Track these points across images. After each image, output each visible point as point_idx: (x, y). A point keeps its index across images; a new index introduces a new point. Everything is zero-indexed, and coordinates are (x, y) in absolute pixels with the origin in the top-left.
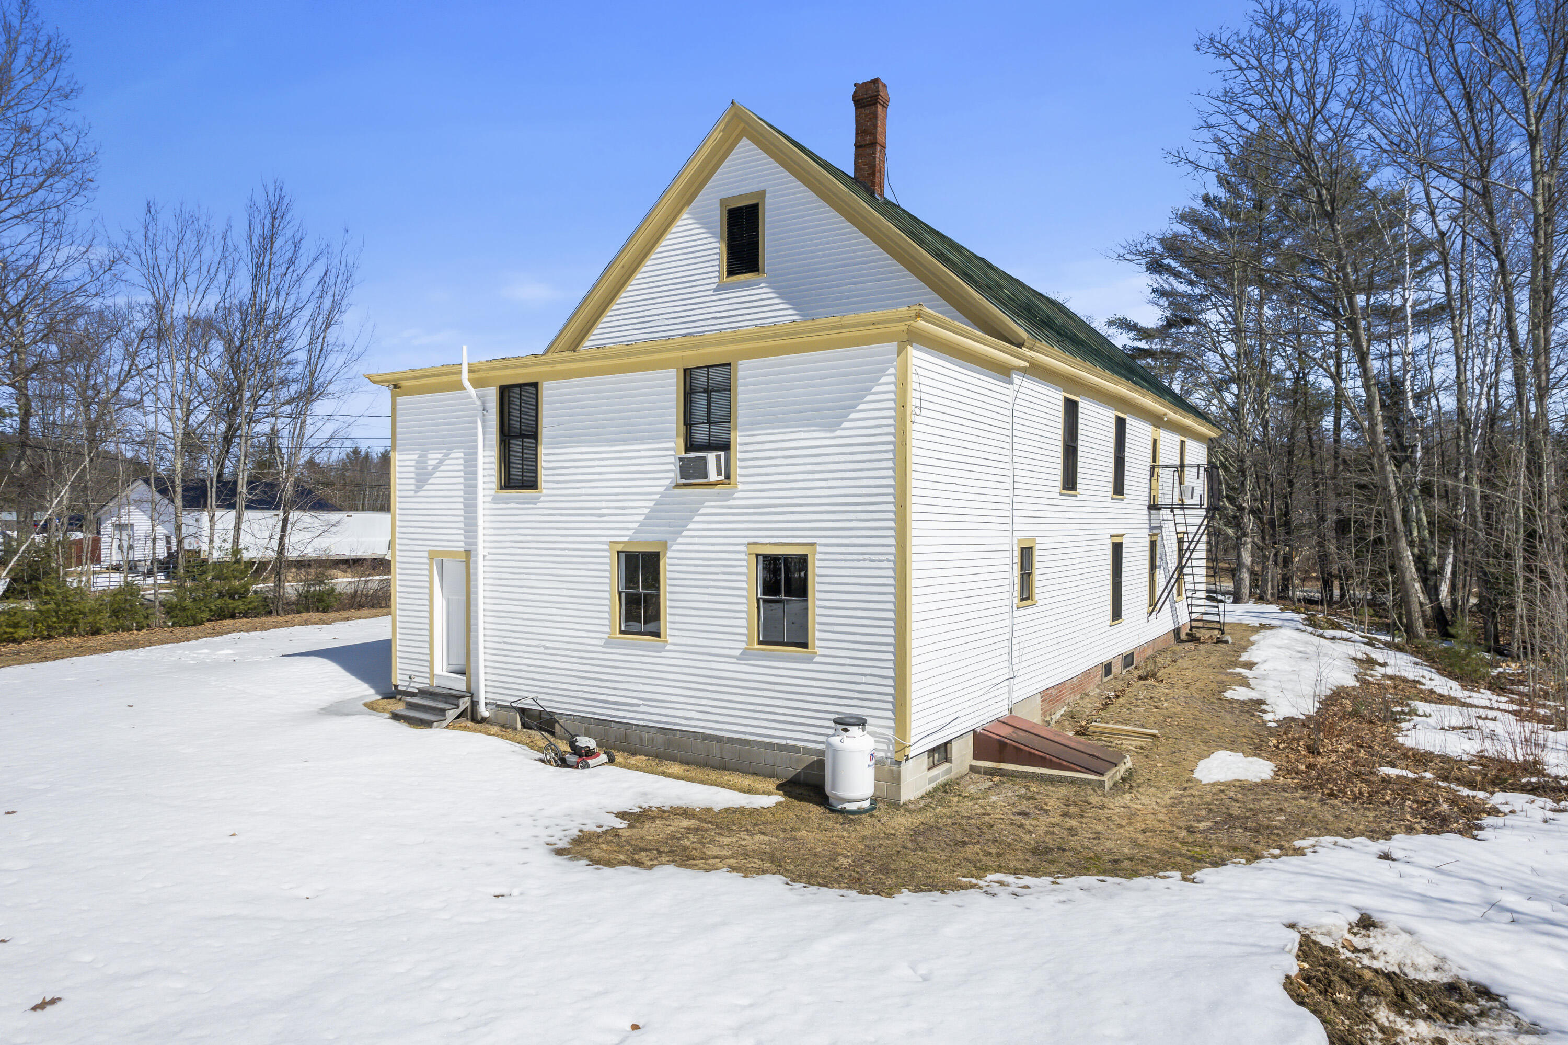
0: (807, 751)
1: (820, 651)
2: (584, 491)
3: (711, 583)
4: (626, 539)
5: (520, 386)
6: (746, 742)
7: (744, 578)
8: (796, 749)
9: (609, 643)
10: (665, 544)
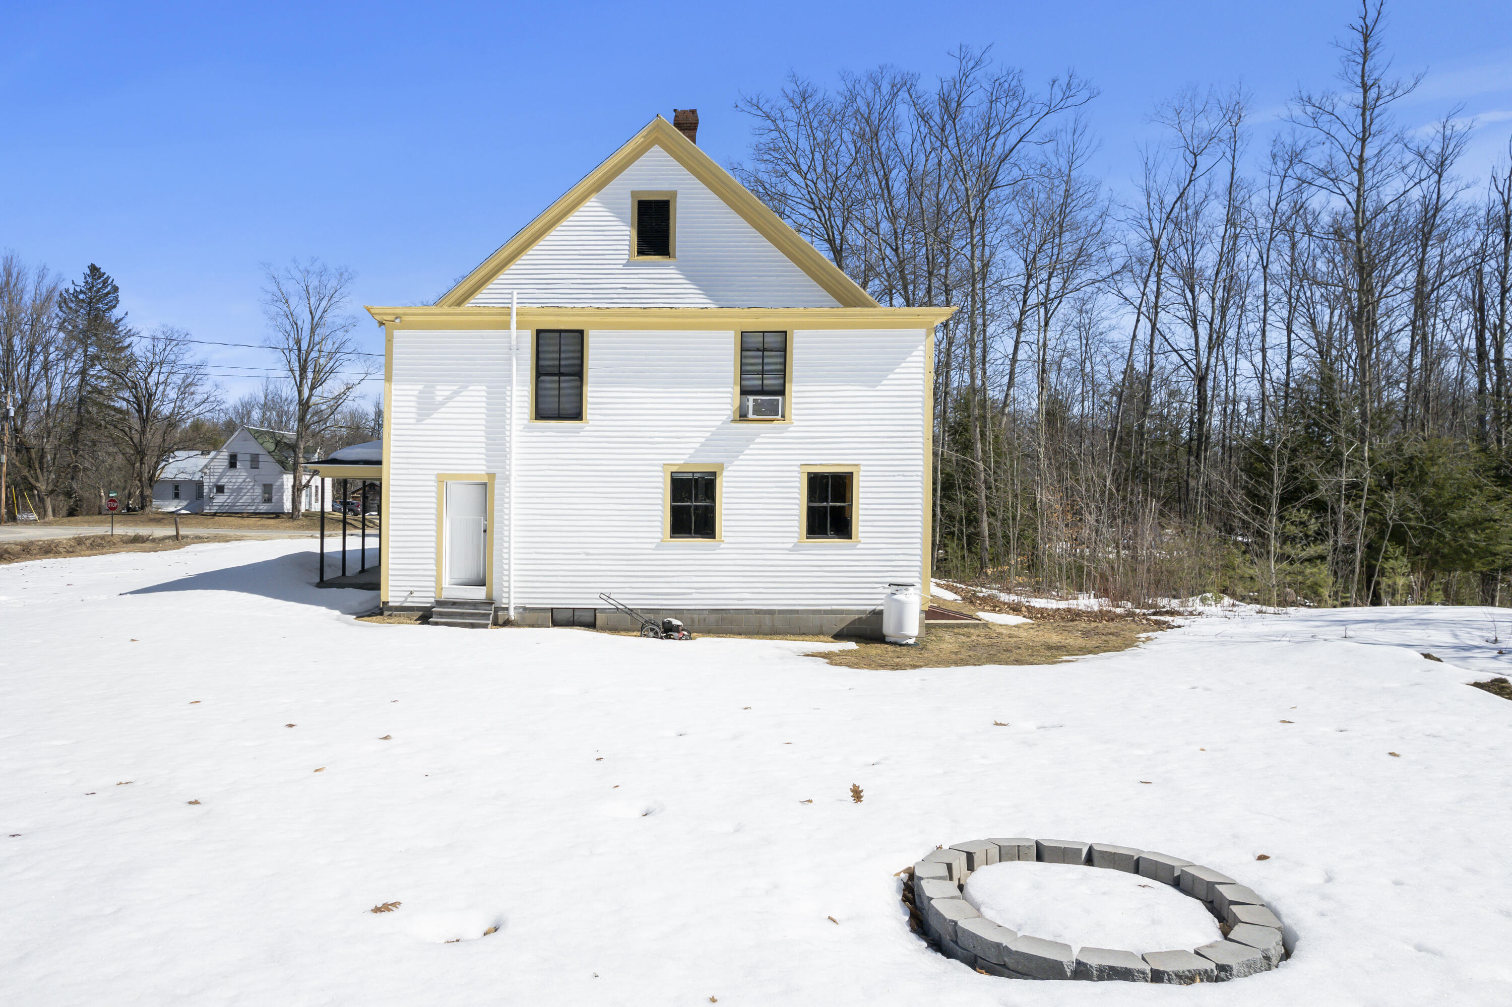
0: (849, 612)
1: (863, 540)
2: (635, 423)
3: (766, 495)
4: (682, 462)
5: (560, 331)
6: (796, 612)
7: (797, 490)
8: (841, 612)
9: (658, 547)
10: (721, 466)
